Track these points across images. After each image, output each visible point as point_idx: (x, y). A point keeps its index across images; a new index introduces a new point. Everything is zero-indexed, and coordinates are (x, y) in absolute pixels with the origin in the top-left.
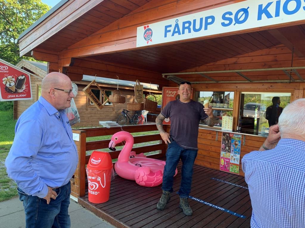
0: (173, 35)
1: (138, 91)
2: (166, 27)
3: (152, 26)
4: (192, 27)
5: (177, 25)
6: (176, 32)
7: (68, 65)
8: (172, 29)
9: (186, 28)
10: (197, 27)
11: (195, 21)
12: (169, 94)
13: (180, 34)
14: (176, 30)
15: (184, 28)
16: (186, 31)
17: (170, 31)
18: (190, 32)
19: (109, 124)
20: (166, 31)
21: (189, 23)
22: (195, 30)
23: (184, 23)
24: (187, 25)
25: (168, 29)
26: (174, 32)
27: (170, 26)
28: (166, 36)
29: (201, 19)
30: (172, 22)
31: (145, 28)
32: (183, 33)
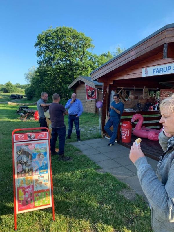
2: (154, 69)
3: (148, 69)
4: (163, 70)
5: (158, 69)
7: (111, 84)
8: (156, 70)
9: (161, 70)
10: (165, 70)
11: (164, 68)
13: (159, 72)
14: (157, 71)
16: (161, 71)
17: (155, 71)
18: (162, 72)
19: (129, 110)
20: (154, 71)
22: (164, 71)
23: (160, 68)
24: (161, 69)
25: (154, 70)
26: (157, 72)
27: (155, 69)
28: (153, 73)
29: (166, 67)
30: (156, 67)
31: (145, 69)
32: (160, 72)
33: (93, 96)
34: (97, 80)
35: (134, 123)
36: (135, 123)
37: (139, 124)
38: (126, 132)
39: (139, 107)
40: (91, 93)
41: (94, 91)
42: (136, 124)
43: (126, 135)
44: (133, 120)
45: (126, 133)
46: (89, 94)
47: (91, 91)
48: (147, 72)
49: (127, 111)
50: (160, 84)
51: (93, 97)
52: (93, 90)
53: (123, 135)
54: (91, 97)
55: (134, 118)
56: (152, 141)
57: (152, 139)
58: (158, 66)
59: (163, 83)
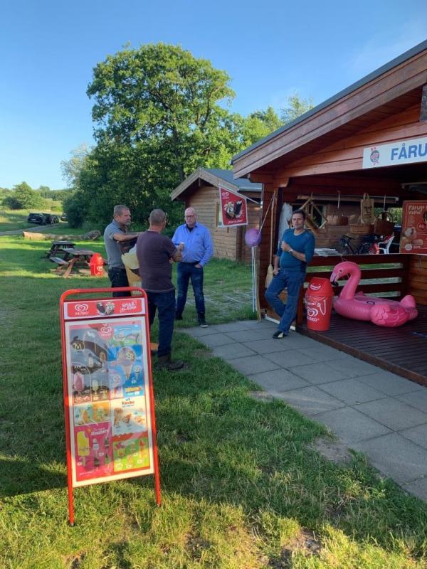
0: (399, 158)
1: (365, 208)
2: (393, 150)
3: (379, 148)
4: (417, 151)
5: (403, 149)
6: (403, 156)
7: (284, 185)
8: (399, 152)
9: (413, 152)
10: (423, 152)
11: (420, 146)
12: (413, 211)
13: (406, 157)
14: (403, 153)
15: (410, 152)
16: (412, 155)
17: (396, 154)
18: (415, 156)
19: (326, 252)
20: (393, 154)
21: (415, 147)
22: (421, 155)
23: (410, 147)
24: (413, 149)
25: (395, 152)
26: (401, 156)
27: (397, 149)
28: (392, 159)
30: (399, 145)
31: (372, 149)
32: (409, 156)
33: (238, 216)
34: (249, 176)
35: (337, 284)
36: (341, 283)
37: (349, 286)
38: (319, 305)
39: (346, 245)
40: (232, 210)
41: (241, 204)
42: (342, 287)
43: (320, 312)
44: (334, 277)
45: (318, 309)
46: (228, 212)
47: (233, 205)
48: (375, 155)
49: (320, 255)
50: (403, 187)
51: (238, 218)
52: (239, 202)
53: (311, 313)
54: (234, 218)
55: (338, 271)
56: (382, 327)
57: (382, 322)
58: (405, 142)
59: (412, 185)
